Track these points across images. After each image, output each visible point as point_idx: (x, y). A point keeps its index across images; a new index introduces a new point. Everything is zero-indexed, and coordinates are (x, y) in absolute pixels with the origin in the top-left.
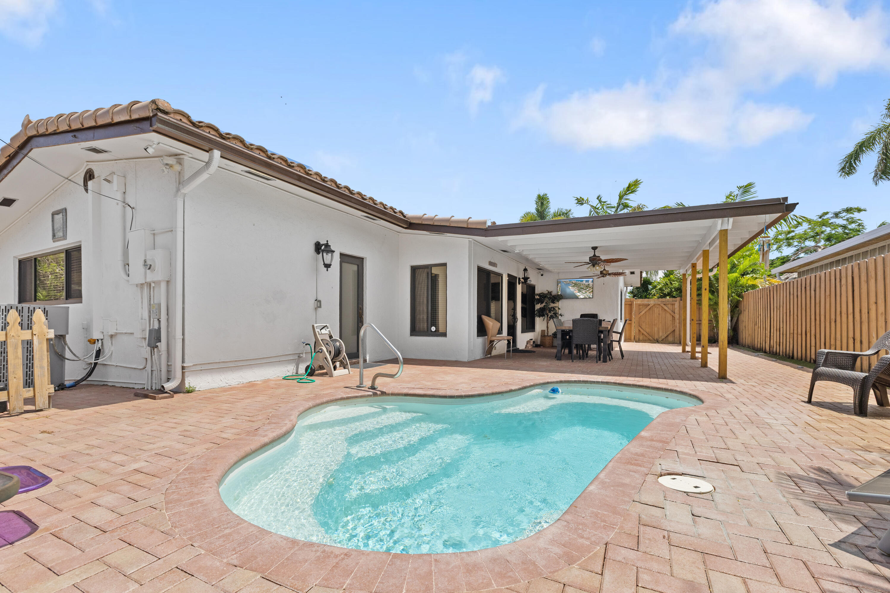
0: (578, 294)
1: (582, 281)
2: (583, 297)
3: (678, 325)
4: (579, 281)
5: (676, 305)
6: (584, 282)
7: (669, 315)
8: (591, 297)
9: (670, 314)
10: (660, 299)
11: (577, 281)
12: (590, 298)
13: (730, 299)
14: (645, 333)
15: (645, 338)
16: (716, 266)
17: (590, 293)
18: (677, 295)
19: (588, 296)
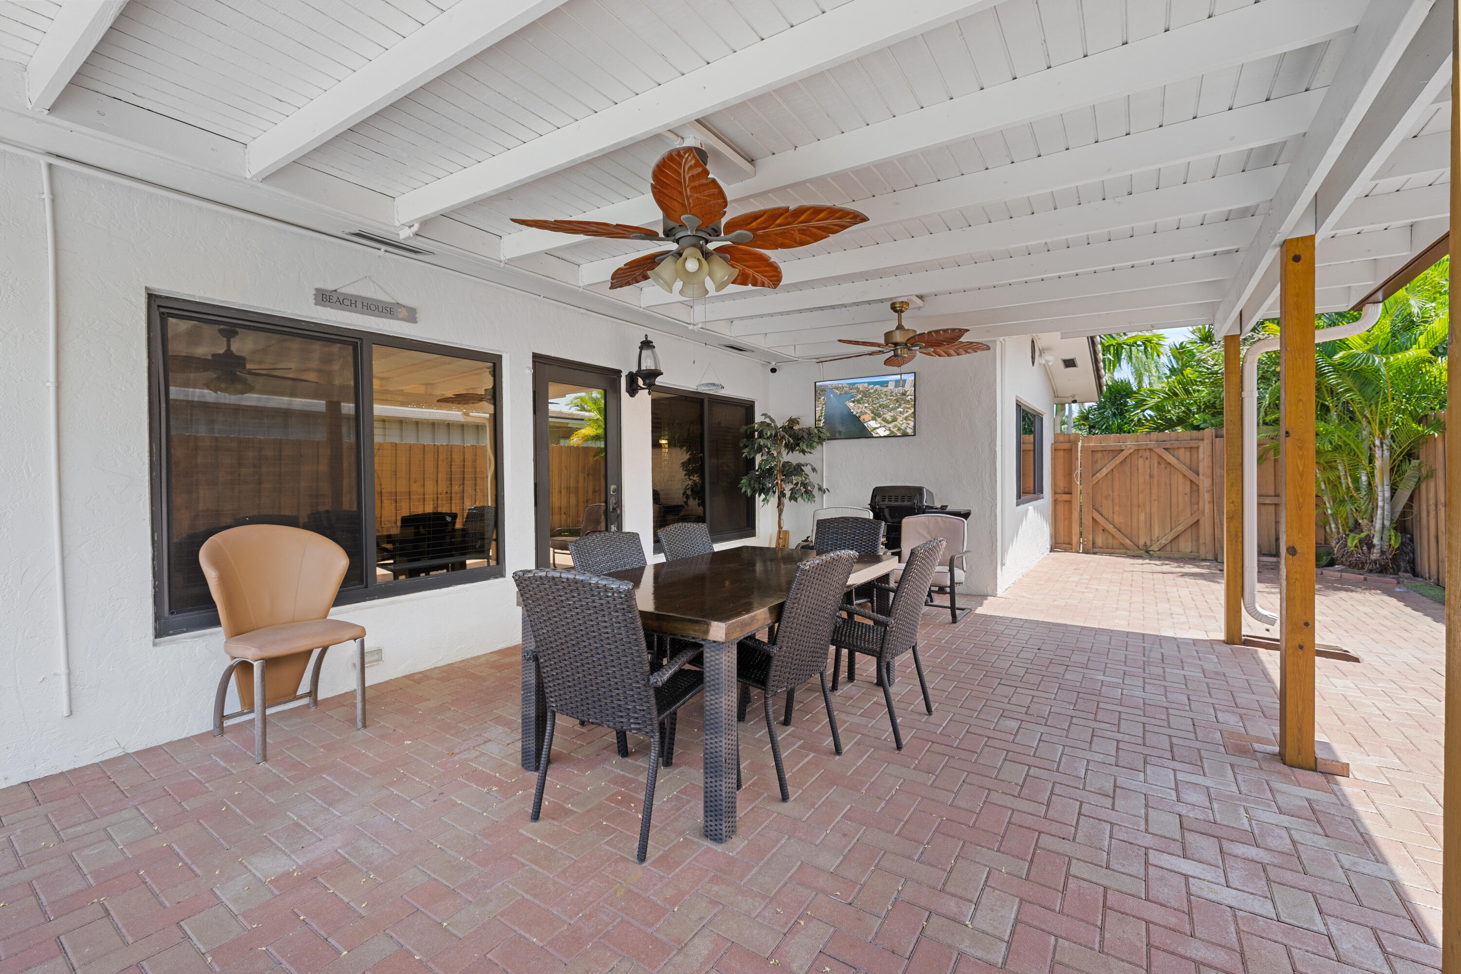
0: (872, 424)
1: (885, 384)
2: (887, 433)
3: (1208, 508)
4: (875, 383)
5: (1201, 450)
6: (891, 386)
7: (1181, 477)
8: (910, 431)
9: (1185, 476)
10: (1155, 435)
11: (869, 383)
12: (905, 435)
13: (1388, 432)
14: (1110, 527)
15: (1111, 540)
16: (1380, 295)
17: (906, 419)
18: (1205, 421)
19: (899, 429)
